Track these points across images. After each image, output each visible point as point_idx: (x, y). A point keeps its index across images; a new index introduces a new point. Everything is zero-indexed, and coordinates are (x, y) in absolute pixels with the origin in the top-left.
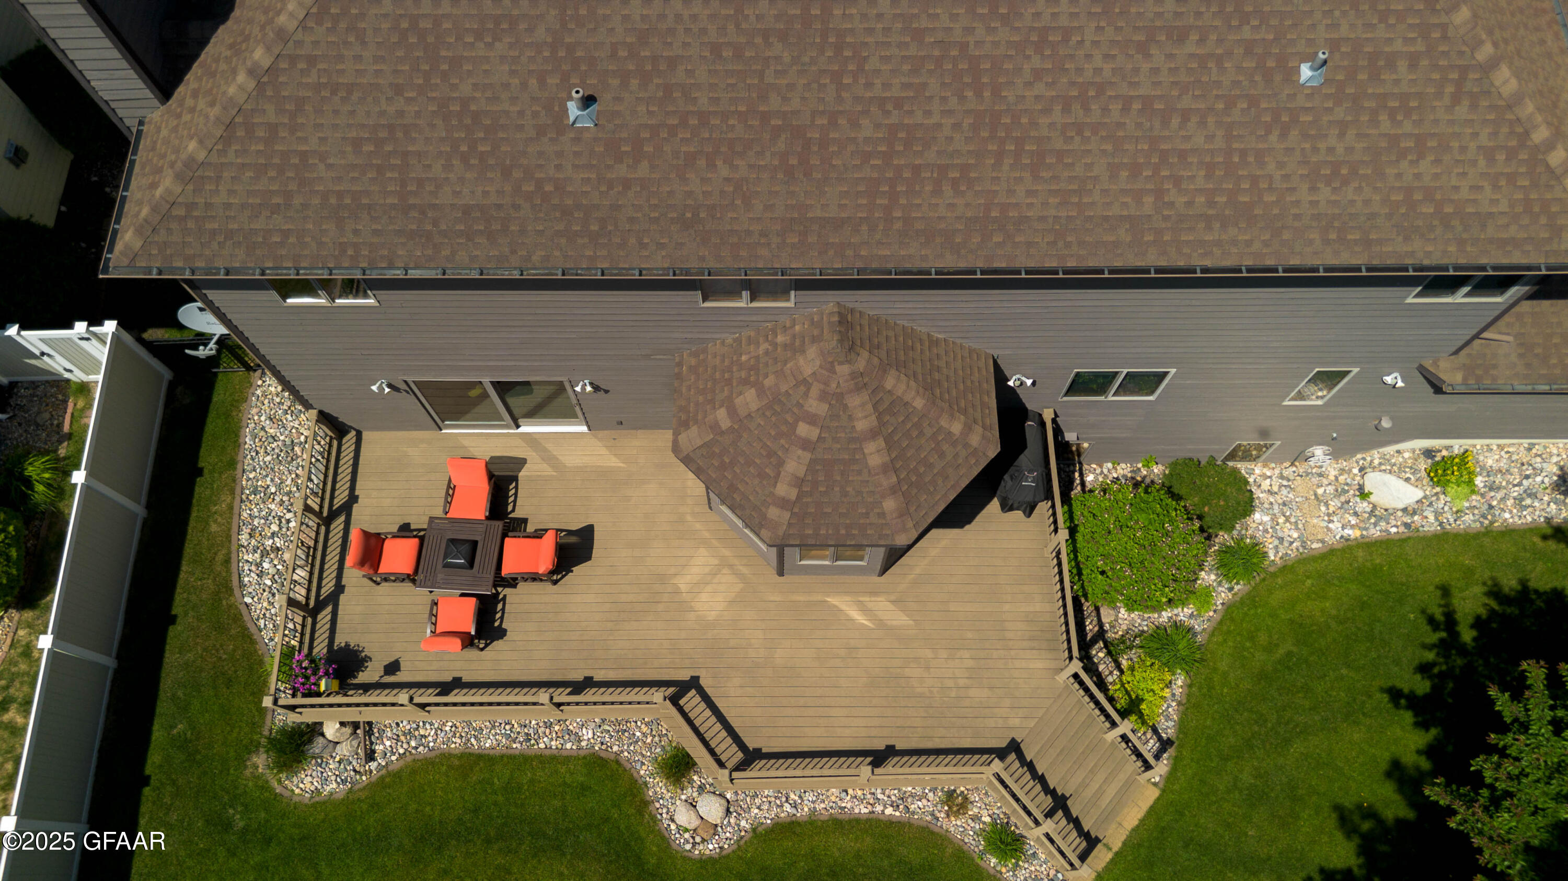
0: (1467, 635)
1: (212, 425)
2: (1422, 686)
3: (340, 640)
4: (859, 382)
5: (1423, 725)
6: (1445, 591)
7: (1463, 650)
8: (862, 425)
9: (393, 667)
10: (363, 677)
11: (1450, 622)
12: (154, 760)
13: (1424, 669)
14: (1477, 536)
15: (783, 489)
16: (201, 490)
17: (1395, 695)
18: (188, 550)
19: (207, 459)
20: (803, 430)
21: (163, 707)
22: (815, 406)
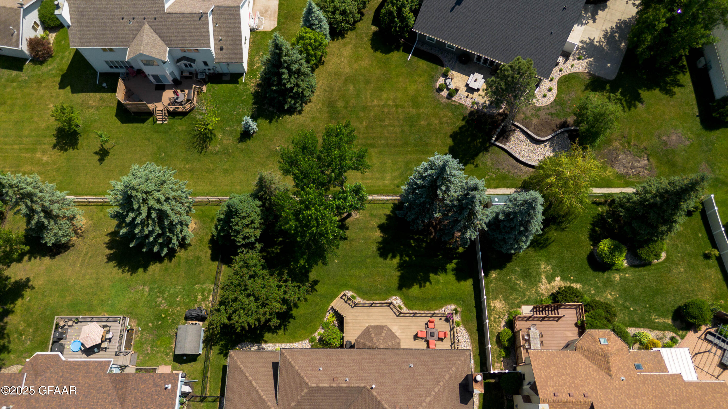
0: (282, 327)
1: (479, 363)
2: (290, 320)
3: (449, 323)
4: (375, 343)
5: (292, 314)
6: (285, 334)
7: (283, 325)
8: (375, 339)
9: (440, 319)
10: (444, 318)
11: (284, 329)
12: (475, 309)
13: (289, 322)
14: (277, 342)
15: (385, 332)
16: (478, 352)
17: (294, 319)
18: (477, 341)
19: (478, 357)
20: (382, 338)
21: (475, 317)
22: (381, 341)
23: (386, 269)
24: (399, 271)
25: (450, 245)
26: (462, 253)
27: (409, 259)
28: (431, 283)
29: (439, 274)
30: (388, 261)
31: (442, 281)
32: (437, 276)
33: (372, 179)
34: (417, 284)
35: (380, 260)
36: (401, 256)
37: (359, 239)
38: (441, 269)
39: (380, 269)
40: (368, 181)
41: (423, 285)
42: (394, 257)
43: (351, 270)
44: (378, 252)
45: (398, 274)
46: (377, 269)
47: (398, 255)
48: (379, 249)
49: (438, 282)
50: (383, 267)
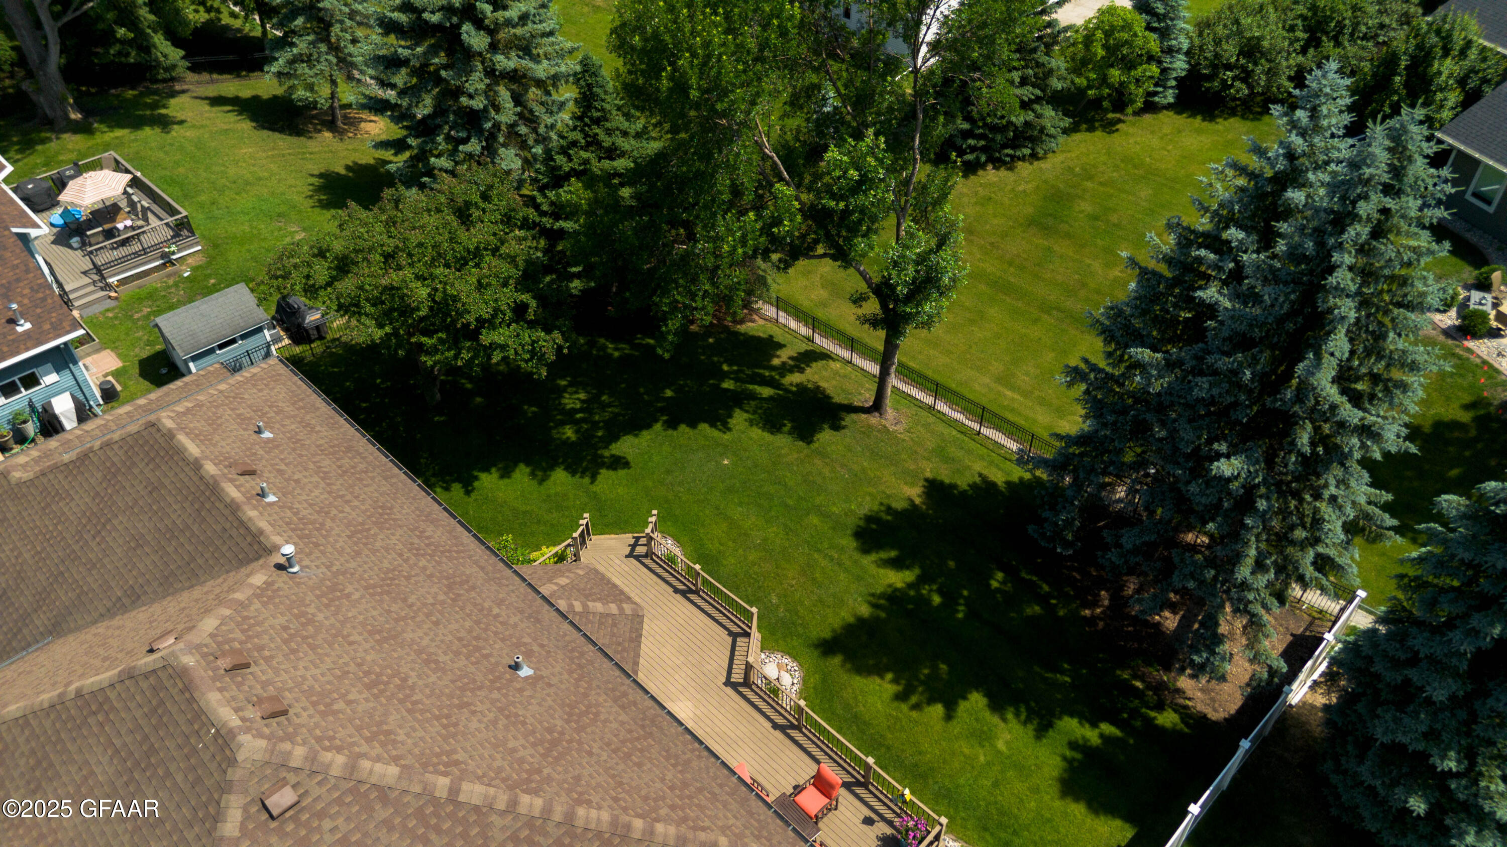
23: (842, 576)
24: (875, 606)
25: (1136, 677)
26: (1162, 730)
27: (942, 605)
28: (949, 717)
29: (1010, 716)
30: (868, 561)
31: (1001, 745)
32: (995, 720)
33: (1026, 394)
34: (895, 681)
35: (849, 543)
36: (923, 579)
37: (843, 466)
38: (1030, 710)
39: (824, 563)
40: (1009, 393)
41: (914, 699)
42: (897, 564)
43: (740, 504)
44: (862, 523)
45: (865, 610)
46: (816, 556)
47: (917, 571)
48: (869, 519)
49: (983, 737)
50: (840, 564)
